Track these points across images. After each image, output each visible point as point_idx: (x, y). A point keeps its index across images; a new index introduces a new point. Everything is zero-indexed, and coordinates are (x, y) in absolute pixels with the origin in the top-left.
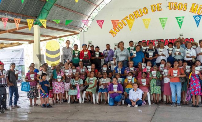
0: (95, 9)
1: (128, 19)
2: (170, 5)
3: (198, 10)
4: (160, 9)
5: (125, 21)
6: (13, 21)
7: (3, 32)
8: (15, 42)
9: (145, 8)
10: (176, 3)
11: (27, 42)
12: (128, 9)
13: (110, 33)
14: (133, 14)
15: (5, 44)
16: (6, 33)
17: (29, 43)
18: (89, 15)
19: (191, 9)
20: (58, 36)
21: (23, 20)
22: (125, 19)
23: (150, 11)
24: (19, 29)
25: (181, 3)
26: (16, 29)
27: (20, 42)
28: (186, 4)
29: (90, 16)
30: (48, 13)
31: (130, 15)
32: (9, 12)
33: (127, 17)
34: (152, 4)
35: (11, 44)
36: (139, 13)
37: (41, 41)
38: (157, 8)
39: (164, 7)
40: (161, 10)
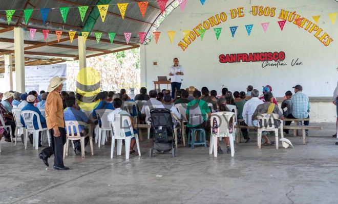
0: (160, 14)
1: (202, 27)
2: (254, 10)
3: (288, 15)
4: (242, 14)
5: (198, 30)
6: (54, 32)
7: (42, 44)
8: (56, 57)
9: (223, 13)
10: (262, 7)
11: (72, 59)
12: (202, 14)
13: (179, 45)
14: (208, 21)
15: (43, 61)
16: (45, 46)
17: (75, 60)
18: (152, 22)
19: (281, 14)
20: (112, 50)
21: (66, 31)
22: (197, 27)
23: (229, 17)
24: (61, 40)
25: (268, 8)
26: (57, 41)
27: (63, 58)
28: (274, 9)
29: (153, 24)
30: (95, 22)
31: (205, 22)
32: (49, 22)
33: (200, 25)
34: (231, 9)
35: (52, 60)
36: (216, 20)
37: (88, 57)
38: (238, 13)
39: (246, 11)
40: (243, 16)
